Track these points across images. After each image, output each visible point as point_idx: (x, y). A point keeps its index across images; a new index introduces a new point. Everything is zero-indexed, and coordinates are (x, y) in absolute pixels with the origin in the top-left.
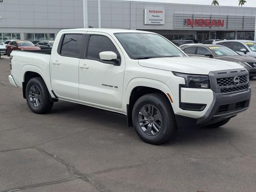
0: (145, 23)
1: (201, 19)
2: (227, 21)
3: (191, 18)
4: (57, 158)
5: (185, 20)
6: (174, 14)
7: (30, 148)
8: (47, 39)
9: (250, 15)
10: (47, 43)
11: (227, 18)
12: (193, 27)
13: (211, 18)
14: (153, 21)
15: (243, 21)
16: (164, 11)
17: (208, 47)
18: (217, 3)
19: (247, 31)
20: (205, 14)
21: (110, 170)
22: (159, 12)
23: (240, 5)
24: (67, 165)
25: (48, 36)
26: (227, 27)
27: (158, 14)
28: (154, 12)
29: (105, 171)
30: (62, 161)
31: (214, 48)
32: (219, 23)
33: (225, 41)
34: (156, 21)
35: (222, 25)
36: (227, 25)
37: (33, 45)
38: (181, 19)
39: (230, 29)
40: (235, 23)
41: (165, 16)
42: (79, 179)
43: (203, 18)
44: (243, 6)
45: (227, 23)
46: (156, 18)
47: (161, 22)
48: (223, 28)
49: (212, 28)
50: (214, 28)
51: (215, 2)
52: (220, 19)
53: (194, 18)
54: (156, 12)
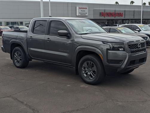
0: (77, 15)
2: (125, 13)
3: (104, 12)
5: (101, 13)
6: (94, 10)
8: (18, 25)
10: (18, 28)
12: (105, 17)
13: (115, 12)
14: (82, 14)
15: (134, 13)
16: (88, 8)
17: (117, 28)
19: (136, 19)
20: (112, 10)
22: (85, 8)
23: (131, 4)
25: (19, 23)
26: (125, 17)
27: (84, 10)
28: (82, 8)
32: (120, 14)
33: (126, 24)
34: (83, 14)
35: (122, 16)
36: (125, 16)
37: (10, 29)
39: (126, 18)
43: (111, 12)
44: (133, 4)
45: (125, 14)
46: (83, 12)
47: (86, 14)
48: (123, 18)
49: (116, 17)
50: (117, 18)
51: (117, 3)
52: (121, 12)
53: (106, 12)
54: (83, 8)
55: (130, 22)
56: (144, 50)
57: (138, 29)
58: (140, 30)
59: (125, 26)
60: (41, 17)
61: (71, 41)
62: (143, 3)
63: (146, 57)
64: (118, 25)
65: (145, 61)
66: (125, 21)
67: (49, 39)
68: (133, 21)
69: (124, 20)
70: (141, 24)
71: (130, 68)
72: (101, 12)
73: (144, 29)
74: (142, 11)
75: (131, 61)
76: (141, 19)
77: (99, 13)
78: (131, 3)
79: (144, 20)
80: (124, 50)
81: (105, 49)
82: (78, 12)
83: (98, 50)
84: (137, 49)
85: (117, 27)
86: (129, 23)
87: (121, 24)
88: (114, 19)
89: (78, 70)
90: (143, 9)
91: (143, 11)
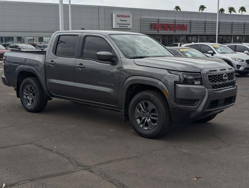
0: (114, 27)
1: (166, 23)
2: (191, 25)
3: (156, 23)
4: (57, 153)
5: (151, 24)
6: (141, 19)
7: (28, 144)
9: (211, 20)
10: (18, 46)
11: (191, 23)
12: (158, 31)
13: (175, 22)
14: (121, 25)
15: (205, 25)
16: (131, 16)
17: (179, 49)
18: (180, 9)
19: (209, 35)
20: (170, 19)
21: (111, 162)
22: (126, 16)
23: (201, 11)
24: (68, 158)
26: (190, 31)
27: (126, 19)
28: (122, 16)
29: (106, 163)
30: (63, 155)
31: (184, 50)
32: (182, 27)
33: (193, 43)
34: (124, 25)
35: (186, 29)
36: (190, 29)
37: (4, 48)
38: (147, 23)
39: (193, 33)
40: (198, 27)
41: (133, 20)
42: (83, 171)
43: (168, 23)
44: (203, 11)
45: (190, 27)
46: (124, 22)
47: (128, 26)
48: (187, 32)
49: (176, 32)
50: (178, 32)
51: (177, 8)
52: (184, 24)
53: (160, 23)
54: (124, 16)
55: (199, 40)
56: (233, 84)
57: (211, 52)
58: (214, 53)
59: (191, 46)
60: (69, 30)
61: (117, 69)
62: (219, 9)
63: (235, 96)
64: (179, 44)
65: (234, 102)
66: (190, 38)
67: (81, 64)
68: (205, 38)
69: (190, 36)
70: (216, 44)
71: (211, 112)
72: (153, 23)
73: (220, 51)
74: (217, 23)
75: (212, 101)
76: (215, 35)
77: (149, 25)
78: (200, 9)
79: (221, 37)
80: (201, 84)
81: (171, 83)
82: (116, 22)
83: (160, 83)
84: (221, 83)
85: (179, 47)
86: (197, 42)
87: (184, 43)
88: (173, 35)
89: (128, 115)
90: (219, 19)
91: (219, 22)
